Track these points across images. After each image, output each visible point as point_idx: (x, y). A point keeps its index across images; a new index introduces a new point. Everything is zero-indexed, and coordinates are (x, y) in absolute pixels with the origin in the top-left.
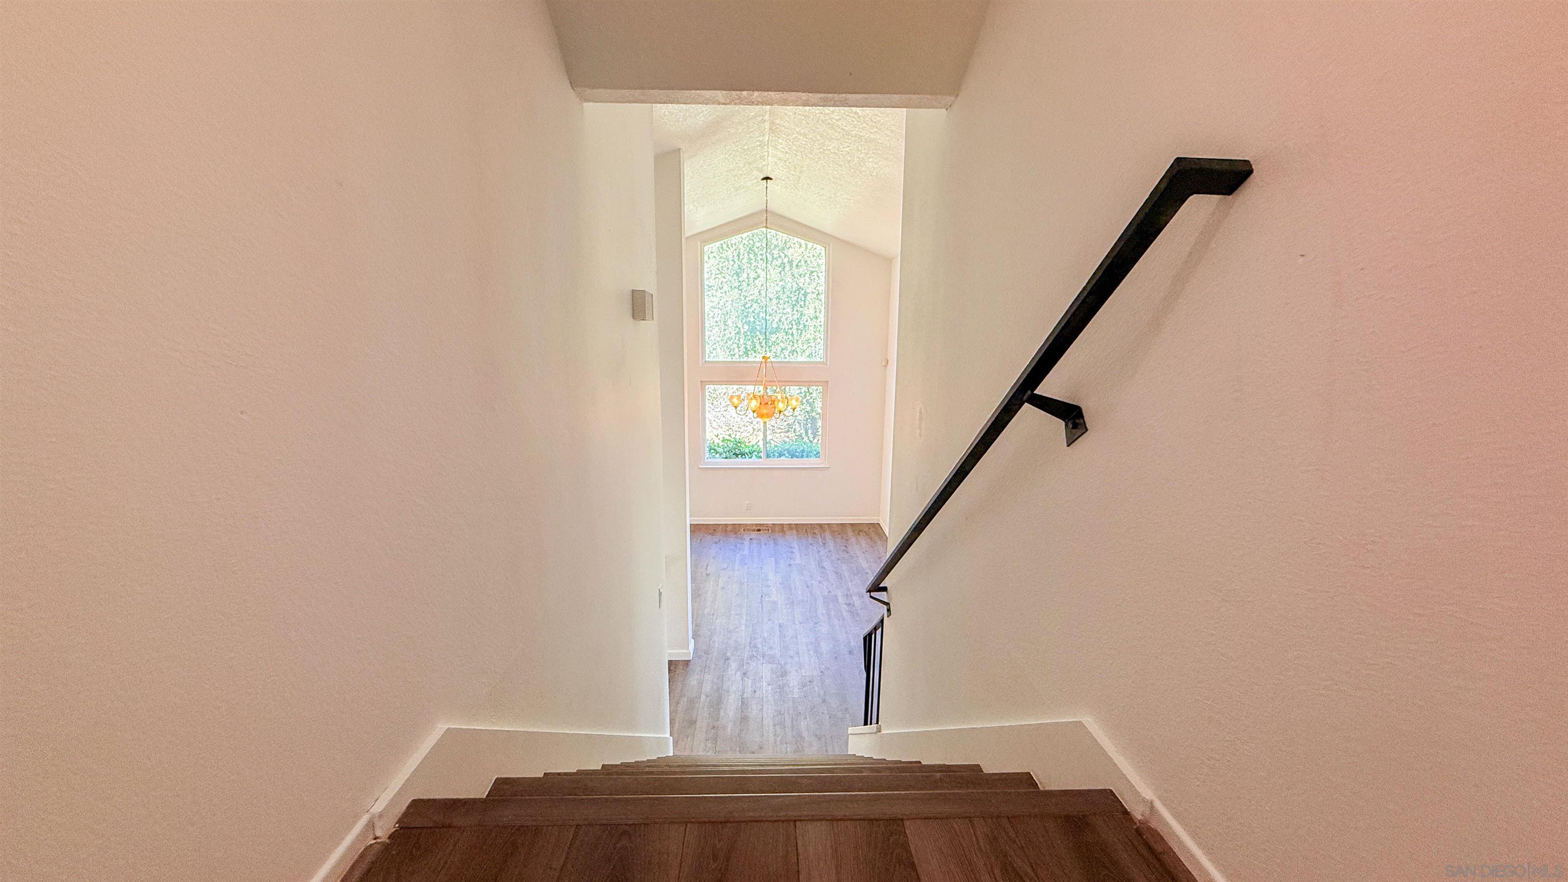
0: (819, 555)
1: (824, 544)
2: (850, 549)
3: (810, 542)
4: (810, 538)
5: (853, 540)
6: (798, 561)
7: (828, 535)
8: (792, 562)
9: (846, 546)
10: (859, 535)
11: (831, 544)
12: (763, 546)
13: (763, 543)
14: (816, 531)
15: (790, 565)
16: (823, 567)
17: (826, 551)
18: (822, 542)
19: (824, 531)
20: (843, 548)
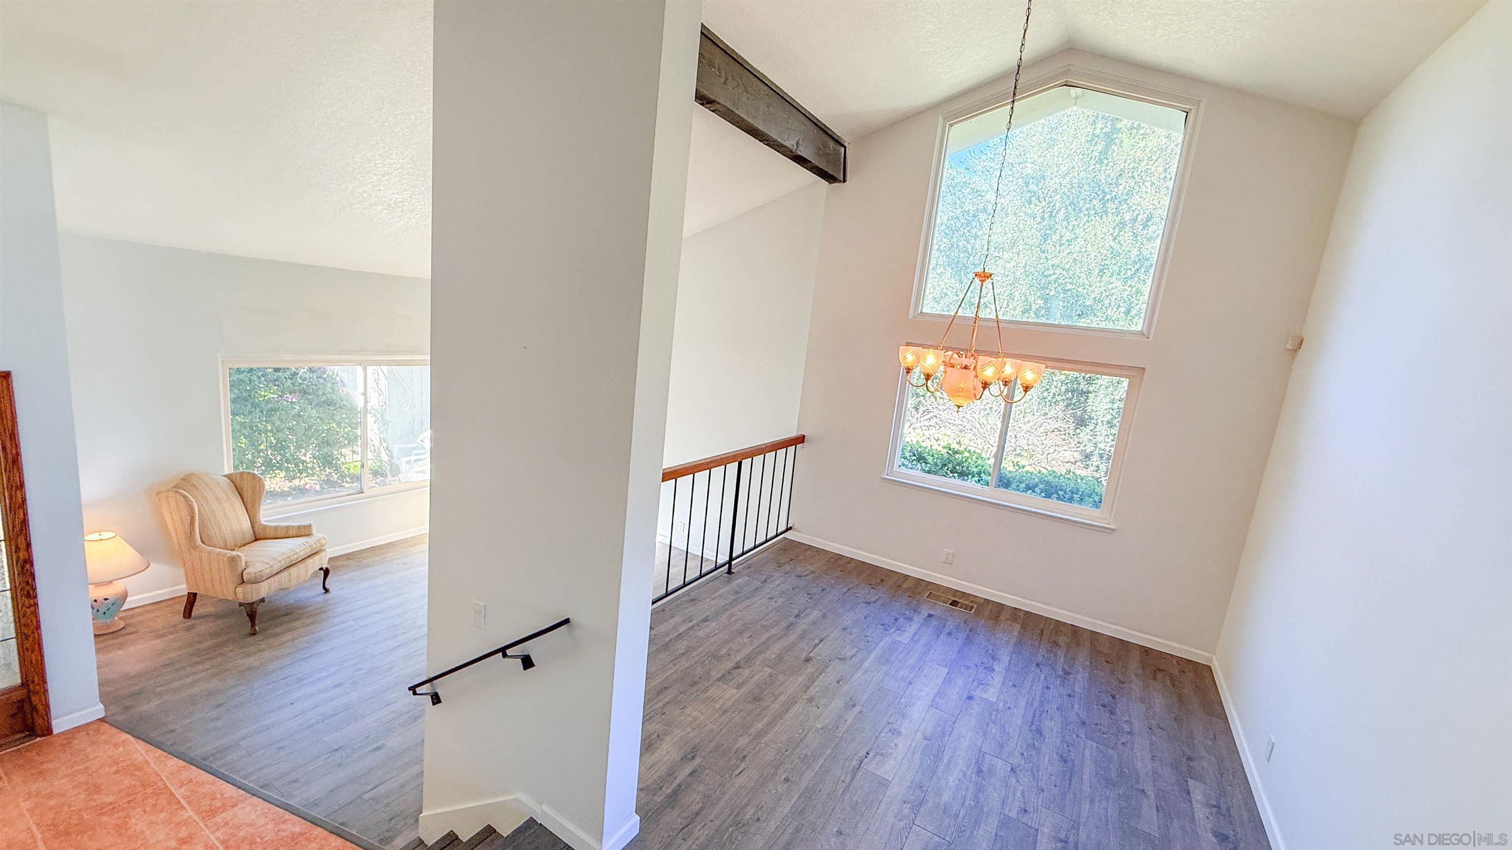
0: (1043, 695)
1: (1067, 673)
2: (1120, 708)
3: (1039, 658)
4: (1042, 651)
5: (1136, 685)
6: (992, 694)
7: (1082, 657)
8: (978, 693)
9: (1114, 697)
10: (1155, 678)
11: (1080, 680)
12: (943, 637)
13: (947, 630)
14: (1062, 640)
15: (970, 698)
16: (1039, 732)
17: (1064, 692)
18: (1064, 669)
19: (1078, 644)
20: (1107, 699)
